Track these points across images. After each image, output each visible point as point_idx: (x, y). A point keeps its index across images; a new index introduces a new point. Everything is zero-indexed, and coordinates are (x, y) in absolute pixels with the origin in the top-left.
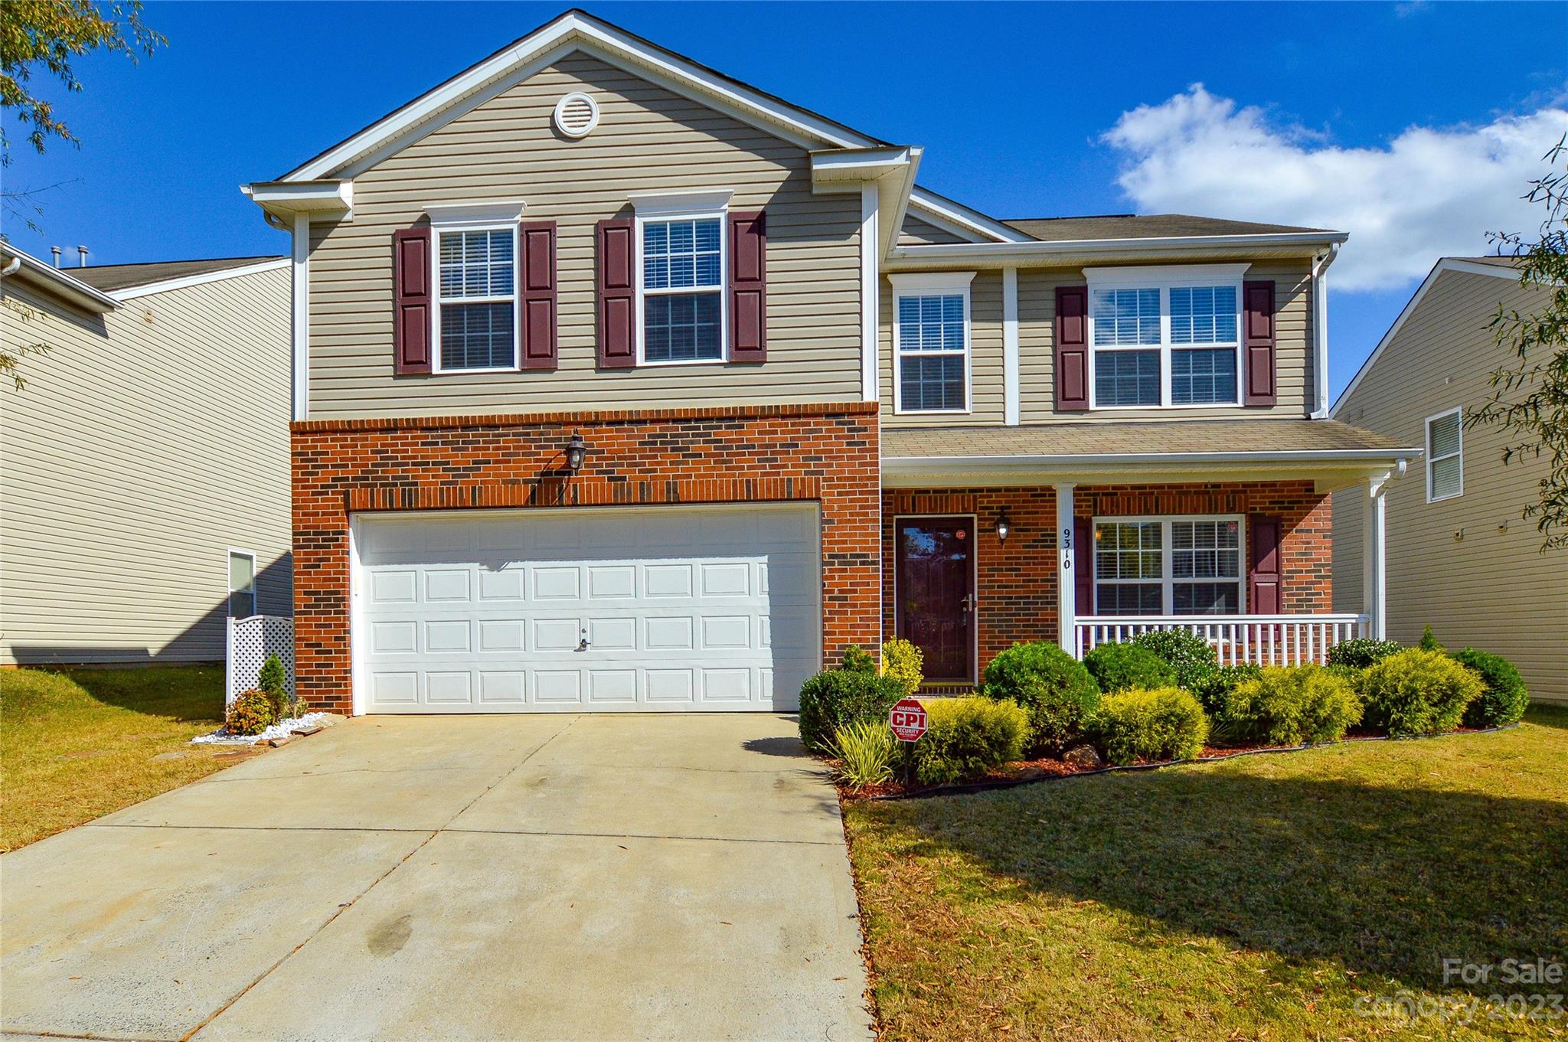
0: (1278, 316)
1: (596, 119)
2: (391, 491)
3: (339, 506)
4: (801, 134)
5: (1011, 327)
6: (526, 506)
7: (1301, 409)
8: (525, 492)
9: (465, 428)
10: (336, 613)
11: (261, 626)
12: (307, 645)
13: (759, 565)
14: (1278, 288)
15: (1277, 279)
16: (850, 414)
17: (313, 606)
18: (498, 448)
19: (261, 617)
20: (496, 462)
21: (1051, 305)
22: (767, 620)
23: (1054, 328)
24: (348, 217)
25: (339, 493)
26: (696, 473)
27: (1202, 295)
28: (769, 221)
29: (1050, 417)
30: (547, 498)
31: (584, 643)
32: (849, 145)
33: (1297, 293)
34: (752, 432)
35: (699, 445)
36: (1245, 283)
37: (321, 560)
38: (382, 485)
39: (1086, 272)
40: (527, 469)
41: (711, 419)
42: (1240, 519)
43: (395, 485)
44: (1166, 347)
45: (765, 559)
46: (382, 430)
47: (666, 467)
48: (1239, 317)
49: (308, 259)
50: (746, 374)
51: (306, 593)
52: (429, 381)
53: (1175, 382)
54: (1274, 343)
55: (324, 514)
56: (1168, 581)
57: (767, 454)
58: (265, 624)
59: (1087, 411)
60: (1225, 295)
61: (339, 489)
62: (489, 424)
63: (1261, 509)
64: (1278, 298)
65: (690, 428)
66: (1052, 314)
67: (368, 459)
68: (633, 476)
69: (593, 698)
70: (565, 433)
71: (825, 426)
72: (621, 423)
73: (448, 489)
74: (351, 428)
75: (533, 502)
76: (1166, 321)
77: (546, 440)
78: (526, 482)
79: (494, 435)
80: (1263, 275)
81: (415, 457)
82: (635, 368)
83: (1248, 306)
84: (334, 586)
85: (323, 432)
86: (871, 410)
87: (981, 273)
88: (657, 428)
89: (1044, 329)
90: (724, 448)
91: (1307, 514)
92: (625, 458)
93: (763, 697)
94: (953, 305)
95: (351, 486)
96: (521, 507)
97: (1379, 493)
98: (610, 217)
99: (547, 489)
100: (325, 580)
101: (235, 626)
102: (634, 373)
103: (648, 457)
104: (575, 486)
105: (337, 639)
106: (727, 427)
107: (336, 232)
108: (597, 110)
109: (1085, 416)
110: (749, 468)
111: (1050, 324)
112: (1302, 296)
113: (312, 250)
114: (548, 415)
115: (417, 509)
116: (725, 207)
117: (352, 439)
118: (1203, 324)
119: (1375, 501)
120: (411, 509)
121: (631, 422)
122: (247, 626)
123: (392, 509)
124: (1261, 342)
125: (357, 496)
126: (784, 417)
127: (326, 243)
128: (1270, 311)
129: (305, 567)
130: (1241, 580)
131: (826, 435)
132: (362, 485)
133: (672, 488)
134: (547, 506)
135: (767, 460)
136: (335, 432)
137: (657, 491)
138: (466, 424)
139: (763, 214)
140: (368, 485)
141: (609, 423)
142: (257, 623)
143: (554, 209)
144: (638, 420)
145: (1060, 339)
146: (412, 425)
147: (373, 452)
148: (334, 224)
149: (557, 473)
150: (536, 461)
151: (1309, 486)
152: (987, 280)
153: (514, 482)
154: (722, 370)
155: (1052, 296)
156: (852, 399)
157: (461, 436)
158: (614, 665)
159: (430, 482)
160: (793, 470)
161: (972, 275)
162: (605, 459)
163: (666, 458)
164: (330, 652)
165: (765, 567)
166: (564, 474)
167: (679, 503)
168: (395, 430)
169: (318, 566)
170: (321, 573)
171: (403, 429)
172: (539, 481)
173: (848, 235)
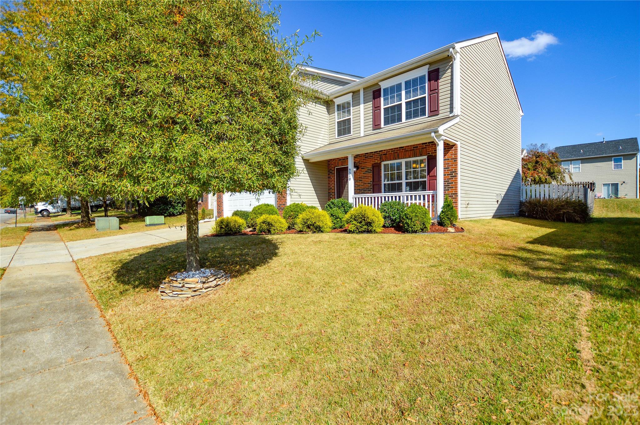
0: (440, 81)
5: (362, 106)
14: (440, 70)
15: (440, 67)
21: (372, 97)
23: (373, 104)
27: (415, 80)
29: (372, 132)
33: (447, 70)
36: (428, 72)
39: (380, 83)
42: (425, 158)
44: (403, 102)
48: (427, 84)
53: (407, 113)
54: (438, 91)
56: (404, 181)
59: (381, 128)
60: (422, 78)
63: (431, 153)
64: (440, 74)
66: (372, 99)
76: (403, 93)
80: (434, 67)
83: (429, 80)
87: (353, 92)
89: (370, 105)
91: (448, 153)
94: (348, 103)
109: (381, 130)
111: (371, 103)
112: (450, 70)
118: (415, 90)
124: (434, 91)
128: (437, 79)
130: (427, 179)
145: (374, 107)
152: (355, 93)
155: (372, 94)
161: (351, 94)
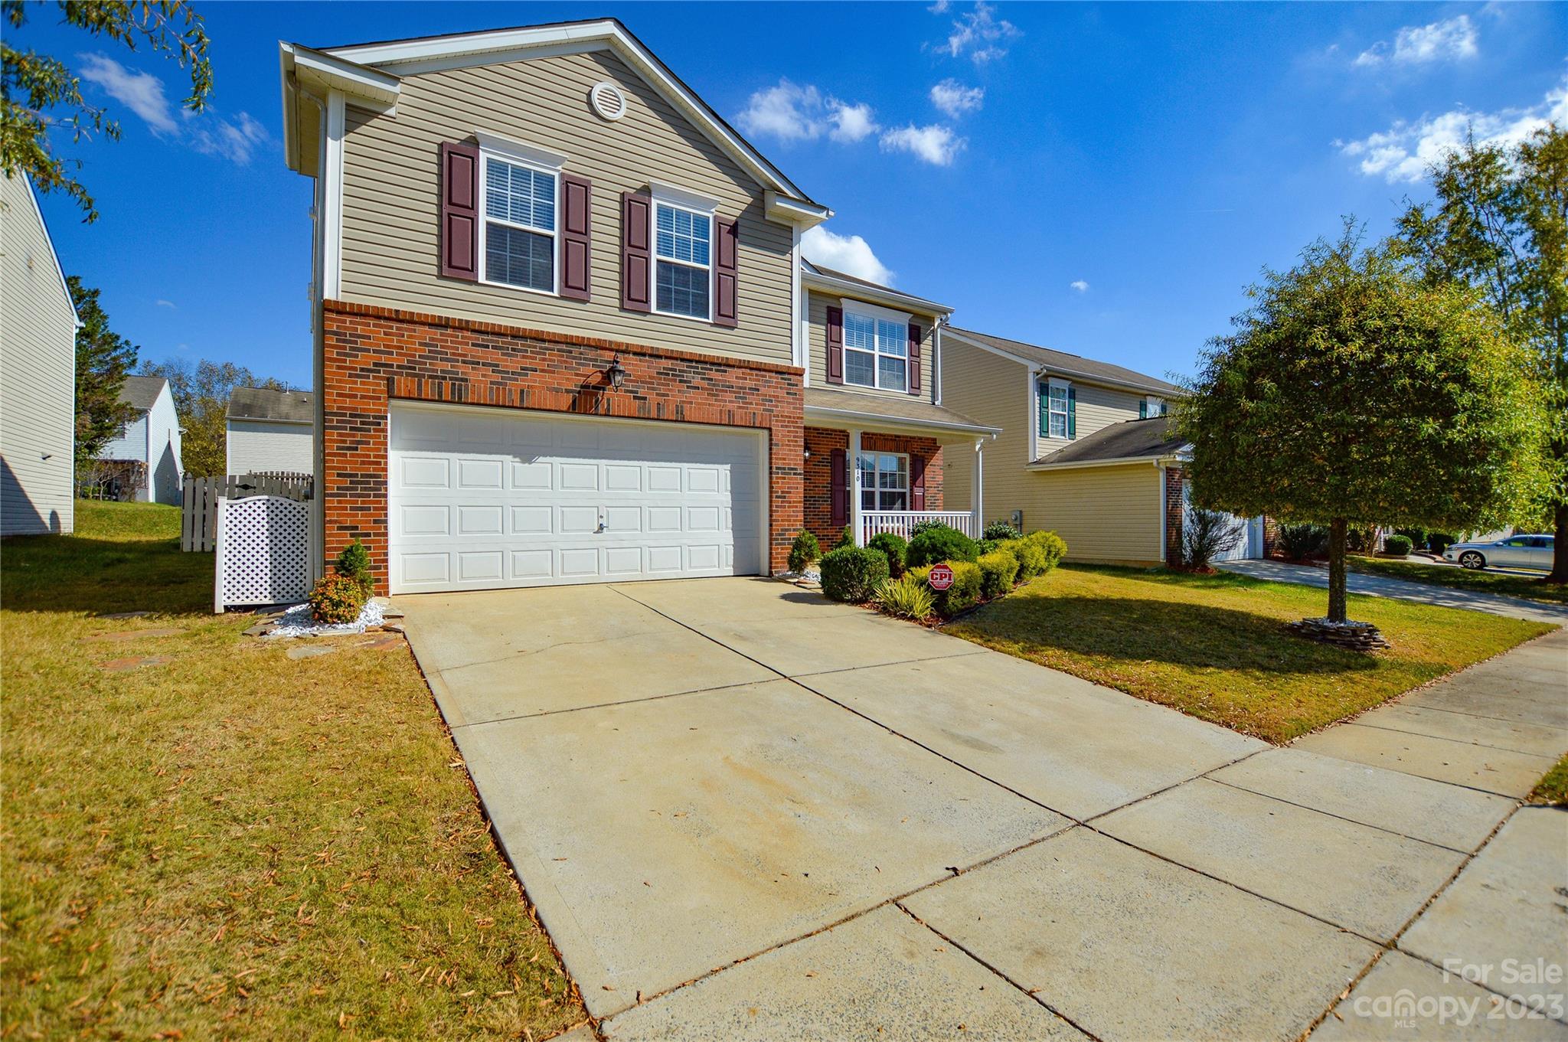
0: (922, 345)
1: (623, 111)
2: (440, 384)
3: (381, 392)
4: (761, 175)
6: (567, 412)
7: (930, 399)
8: (566, 401)
9: (514, 337)
10: (375, 496)
11: (264, 508)
12: (339, 528)
13: (725, 470)
14: (922, 331)
15: (922, 326)
16: (789, 374)
17: (347, 489)
18: (544, 360)
19: (266, 497)
20: (543, 371)
21: (825, 316)
22: (729, 510)
23: (827, 331)
24: (391, 112)
25: (382, 378)
26: (697, 403)
27: (892, 327)
28: (740, 230)
29: (823, 385)
30: (585, 407)
31: (601, 527)
32: (791, 195)
33: (929, 335)
34: (732, 376)
35: (697, 381)
36: (909, 324)
37: (359, 442)
38: (430, 377)
39: (843, 300)
40: (570, 381)
41: (706, 363)
42: (907, 456)
43: (444, 378)
44: (877, 353)
45: (728, 467)
46: (431, 325)
47: (677, 395)
48: (907, 344)
49: (343, 139)
50: (723, 334)
51: (339, 475)
52: (473, 288)
53: (880, 375)
54: (920, 359)
55: (363, 397)
56: (877, 490)
57: (741, 393)
58: (269, 505)
59: (842, 384)
60: (901, 328)
61: (382, 374)
62: (538, 337)
63: (916, 451)
64: (922, 336)
65: (692, 367)
66: (825, 321)
67: (416, 350)
68: (653, 398)
69: (651, 569)
70: (601, 356)
71: (775, 379)
72: (644, 355)
73: (498, 389)
74: (397, 317)
75: (574, 409)
76: (877, 337)
77: (585, 359)
78: (568, 391)
79: (541, 348)
80: (917, 323)
81: (465, 355)
82: (650, 314)
83: (910, 338)
84: (374, 469)
85: (366, 315)
86: (799, 373)
88: (669, 364)
89: (821, 330)
90: (714, 385)
91: (934, 456)
92: (646, 383)
93: (727, 565)
95: (396, 373)
96: (562, 412)
97: (980, 449)
98: (632, 191)
99: (586, 401)
100: (363, 463)
101: (228, 507)
102: (648, 318)
103: (663, 385)
104: (608, 400)
105: (375, 522)
106: (717, 370)
107: (375, 122)
108: (624, 103)
109: (841, 387)
110: (730, 402)
111: (824, 328)
112: (930, 338)
113: (347, 131)
114: (589, 339)
115: (466, 403)
116: (713, 210)
117: (397, 328)
118: (892, 344)
119: (978, 453)
120: (460, 403)
121: (651, 356)
122: (245, 507)
123: (440, 401)
124: (915, 355)
125: (402, 384)
126: (751, 369)
127: (363, 129)
128: (919, 343)
129: (339, 448)
130: (907, 490)
131: (773, 386)
132: (408, 375)
133: (679, 410)
134: (585, 414)
135: (740, 398)
136: (379, 318)
137: (669, 412)
138: (516, 334)
139: (736, 223)
140: (415, 375)
141: (635, 354)
142: (259, 504)
143: (589, 171)
144: (656, 355)
145: (829, 338)
146: (464, 326)
147: (421, 344)
148: (375, 114)
149: (594, 387)
150: (577, 375)
151: (934, 440)
153: (557, 391)
154: (708, 328)
155: (825, 310)
156: (785, 363)
157: (510, 343)
158: (625, 544)
159: (479, 379)
160: (756, 407)
162: (632, 381)
163: (675, 386)
164: (368, 535)
165: (728, 472)
166: (599, 389)
167: (684, 422)
168: (446, 326)
169: (356, 449)
170: (358, 456)
171: (454, 328)
172: (579, 392)
173: (784, 253)
